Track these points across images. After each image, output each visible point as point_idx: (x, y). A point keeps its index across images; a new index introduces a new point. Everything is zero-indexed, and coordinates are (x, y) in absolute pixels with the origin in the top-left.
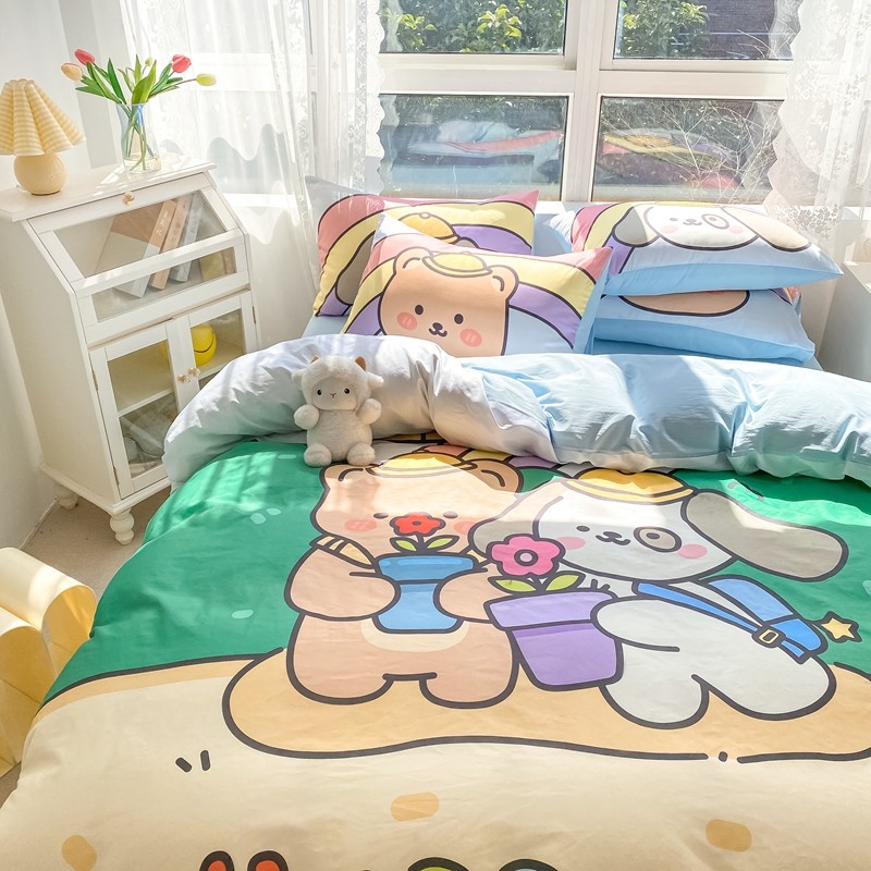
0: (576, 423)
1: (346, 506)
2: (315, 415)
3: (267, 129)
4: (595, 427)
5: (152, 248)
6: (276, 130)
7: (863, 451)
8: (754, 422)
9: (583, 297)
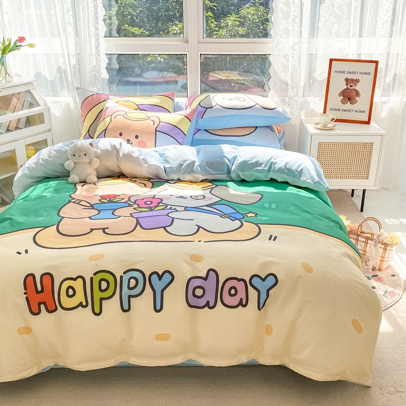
0: (175, 164)
1: (84, 193)
2: (73, 164)
3: (59, 68)
4: (181, 165)
5: (8, 113)
6: (63, 68)
7: (274, 168)
8: (240, 160)
9: (186, 127)
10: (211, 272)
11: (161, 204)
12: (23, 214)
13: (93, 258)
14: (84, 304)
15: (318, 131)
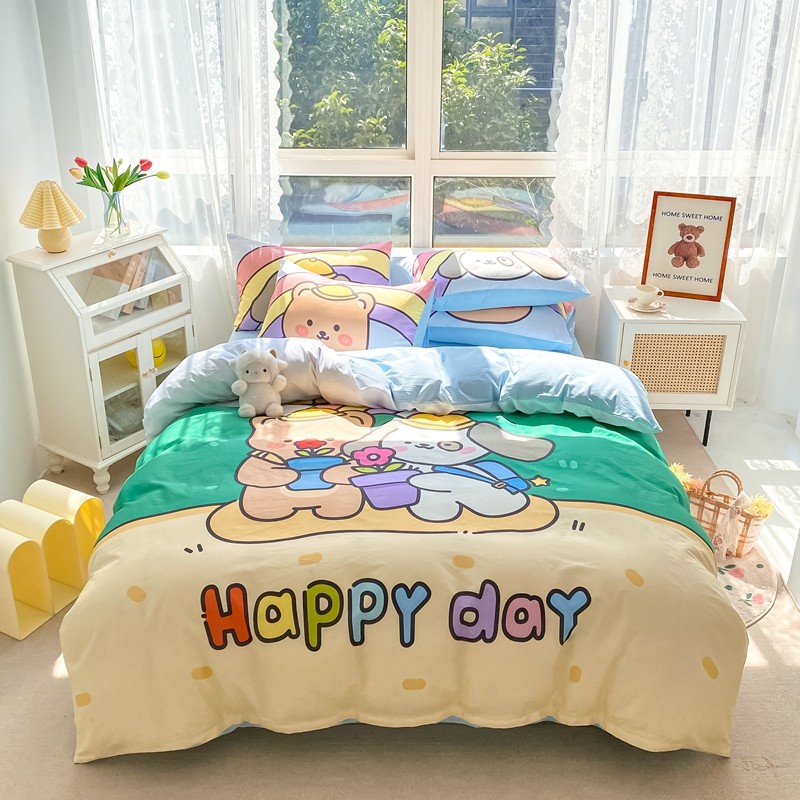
0: (407, 385)
1: (270, 438)
2: (245, 386)
3: (199, 202)
4: (418, 388)
5: (124, 286)
6: (206, 202)
7: (571, 395)
8: (513, 380)
9: (417, 312)
10: (487, 585)
11: (393, 460)
12: (179, 478)
13: (305, 560)
14: (294, 633)
15: (635, 317)
